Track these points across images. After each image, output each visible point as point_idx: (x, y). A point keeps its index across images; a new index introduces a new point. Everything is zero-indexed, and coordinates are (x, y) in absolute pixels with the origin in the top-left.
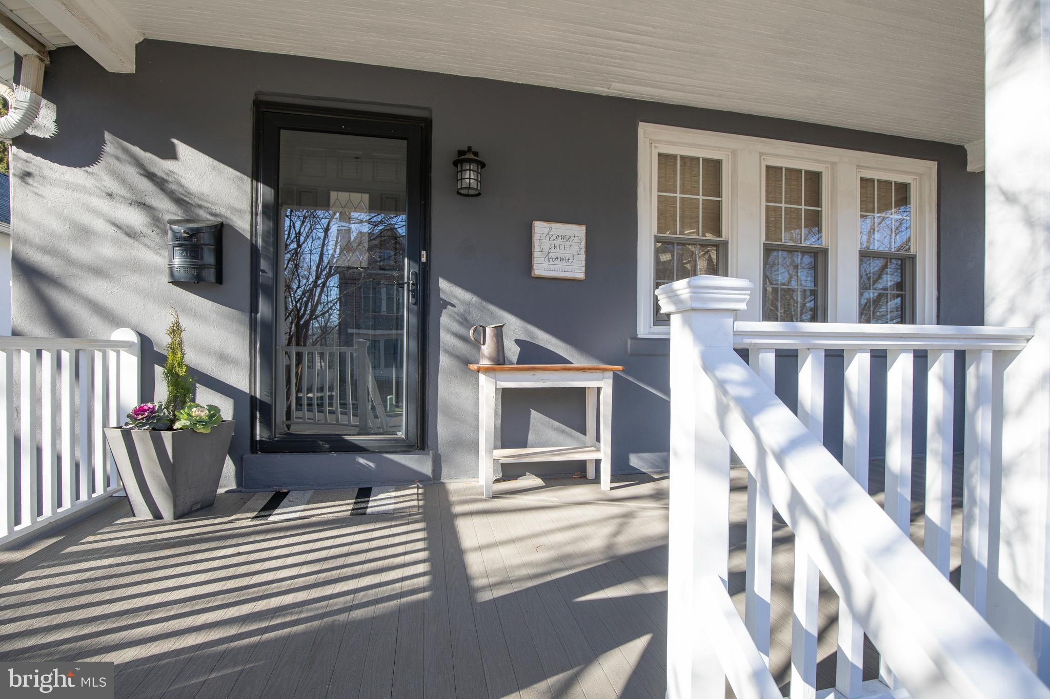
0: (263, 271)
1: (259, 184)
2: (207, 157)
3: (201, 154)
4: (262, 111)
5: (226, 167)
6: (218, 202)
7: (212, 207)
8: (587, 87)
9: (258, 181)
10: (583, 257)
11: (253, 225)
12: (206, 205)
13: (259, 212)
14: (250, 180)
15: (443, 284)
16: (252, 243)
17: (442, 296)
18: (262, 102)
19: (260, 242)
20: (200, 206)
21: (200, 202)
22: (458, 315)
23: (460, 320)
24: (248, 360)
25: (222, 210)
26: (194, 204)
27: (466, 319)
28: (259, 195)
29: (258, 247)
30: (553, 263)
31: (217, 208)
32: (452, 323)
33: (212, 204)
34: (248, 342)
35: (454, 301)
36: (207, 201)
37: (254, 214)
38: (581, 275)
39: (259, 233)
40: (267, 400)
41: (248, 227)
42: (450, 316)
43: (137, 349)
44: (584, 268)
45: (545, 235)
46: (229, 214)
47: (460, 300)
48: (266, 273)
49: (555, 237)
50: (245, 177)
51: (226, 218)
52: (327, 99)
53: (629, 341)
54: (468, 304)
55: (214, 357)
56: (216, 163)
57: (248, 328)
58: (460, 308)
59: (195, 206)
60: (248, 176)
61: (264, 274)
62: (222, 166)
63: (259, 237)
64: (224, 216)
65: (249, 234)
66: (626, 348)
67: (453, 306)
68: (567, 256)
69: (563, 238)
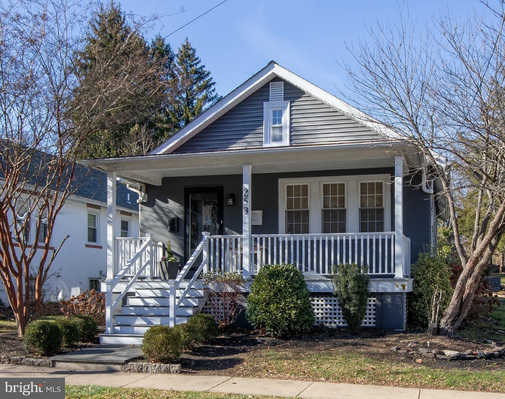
10: (261, 219)
17: (226, 232)
18: (186, 188)
38: (261, 224)
43: (162, 247)
68: (257, 219)
69: (255, 214)
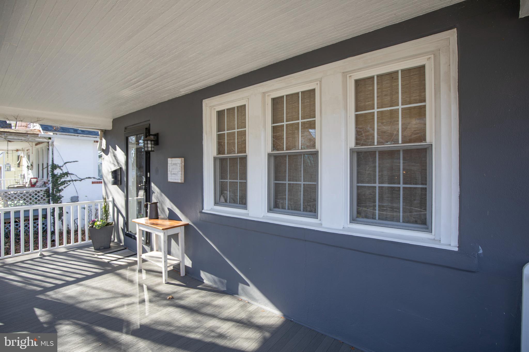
10: (180, 172)
15: (152, 185)
17: (152, 189)
35: (155, 191)
38: (182, 181)
44: (181, 178)
45: (171, 164)
46: (122, 165)
49: (173, 164)
53: (199, 213)
54: (158, 192)
55: (121, 206)
57: (124, 198)
58: (156, 194)
66: (198, 217)
68: (176, 173)
69: (175, 165)
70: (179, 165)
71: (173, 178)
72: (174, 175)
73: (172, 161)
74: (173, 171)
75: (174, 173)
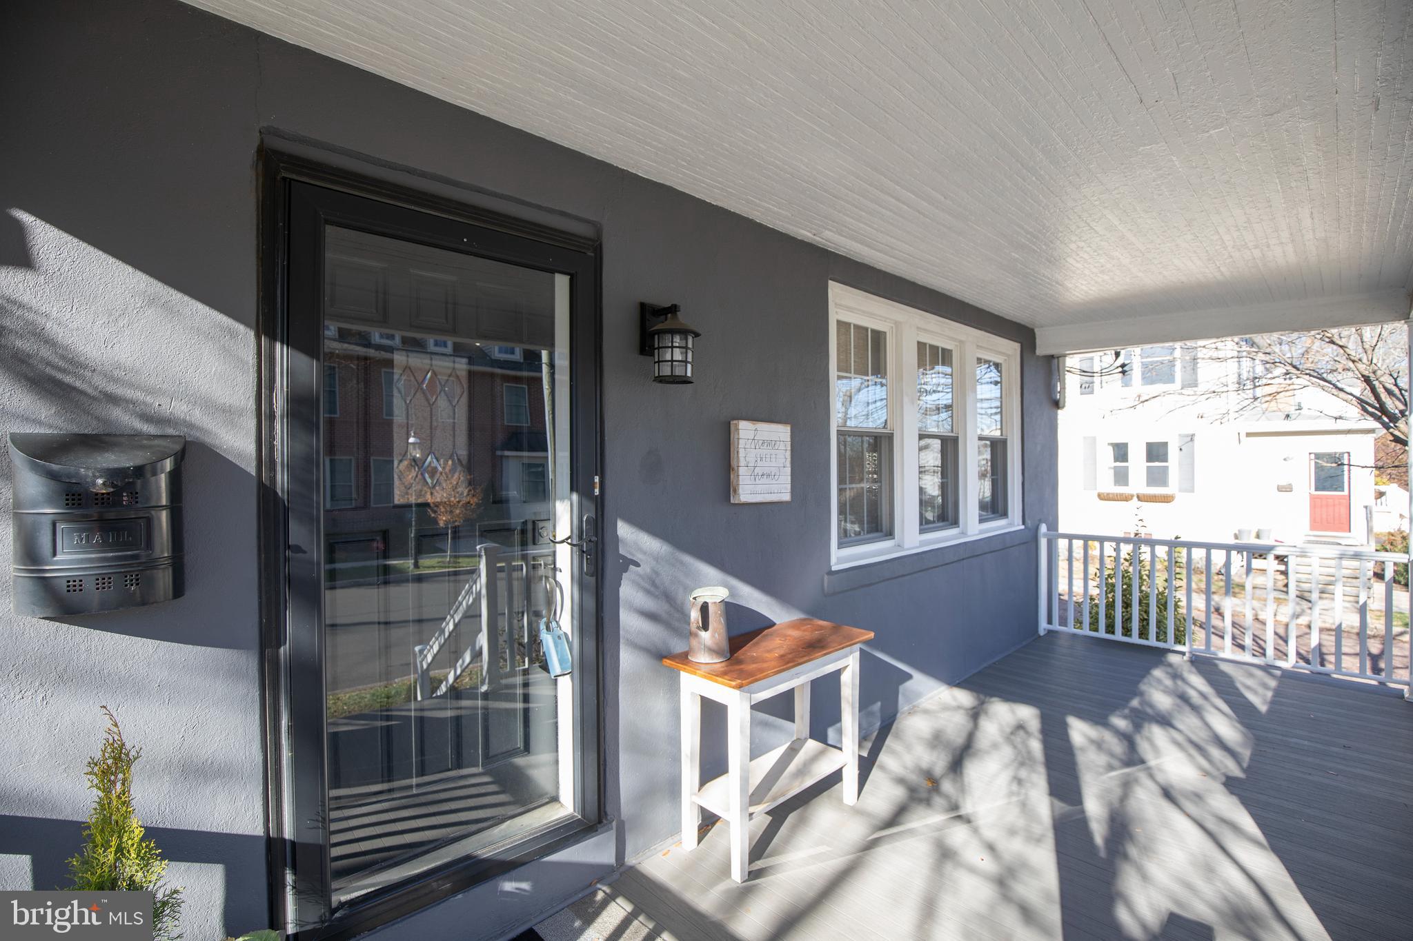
0: (298, 549)
1: (278, 345)
2: (130, 269)
3: (111, 260)
4: (284, 179)
5: (186, 298)
6: (165, 386)
7: (149, 399)
8: (791, 227)
9: (273, 338)
10: (788, 470)
11: (263, 440)
12: (129, 393)
13: (278, 414)
14: (251, 334)
15: (624, 530)
16: (260, 484)
17: (622, 551)
18: (279, 154)
19: (282, 480)
20: (113, 399)
21: (111, 388)
22: (643, 579)
23: (647, 586)
24: (259, 758)
25: (179, 409)
26: (90, 391)
27: (653, 584)
28: (278, 370)
29: (276, 493)
30: (760, 482)
31: (165, 402)
32: (635, 593)
33: (150, 391)
34: (257, 717)
35: (638, 557)
36: (131, 385)
37: (264, 416)
38: (786, 497)
39: (279, 460)
40: (313, 837)
41: (249, 447)
42: (634, 582)
44: (789, 486)
45: (750, 441)
46: (198, 416)
47: (645, 553)
48: (305, 552)
49: (761, 442)
50: (241, 328)
51: (191, 426)
52: (423, 175)
53: (826, 577)
54: (657, 559)
55: (167, 778)
56: (157, 287)
57: (257, 684)
58: (645, 569)
59: (94, 398)
60: (247, 324)
61: (300, 555)
62: (176, 296)
63: (279, 468)
64: (185, 421)
65: (254, 464)
66: (823, 585)
67: (637, 565)
68: (774, 470)
69: (769, 444)
70: (782, 447)
71: (759, 488)
72: (764, 480)
73: (756, 430)
74: (759, 463)
75: (766, 470)
